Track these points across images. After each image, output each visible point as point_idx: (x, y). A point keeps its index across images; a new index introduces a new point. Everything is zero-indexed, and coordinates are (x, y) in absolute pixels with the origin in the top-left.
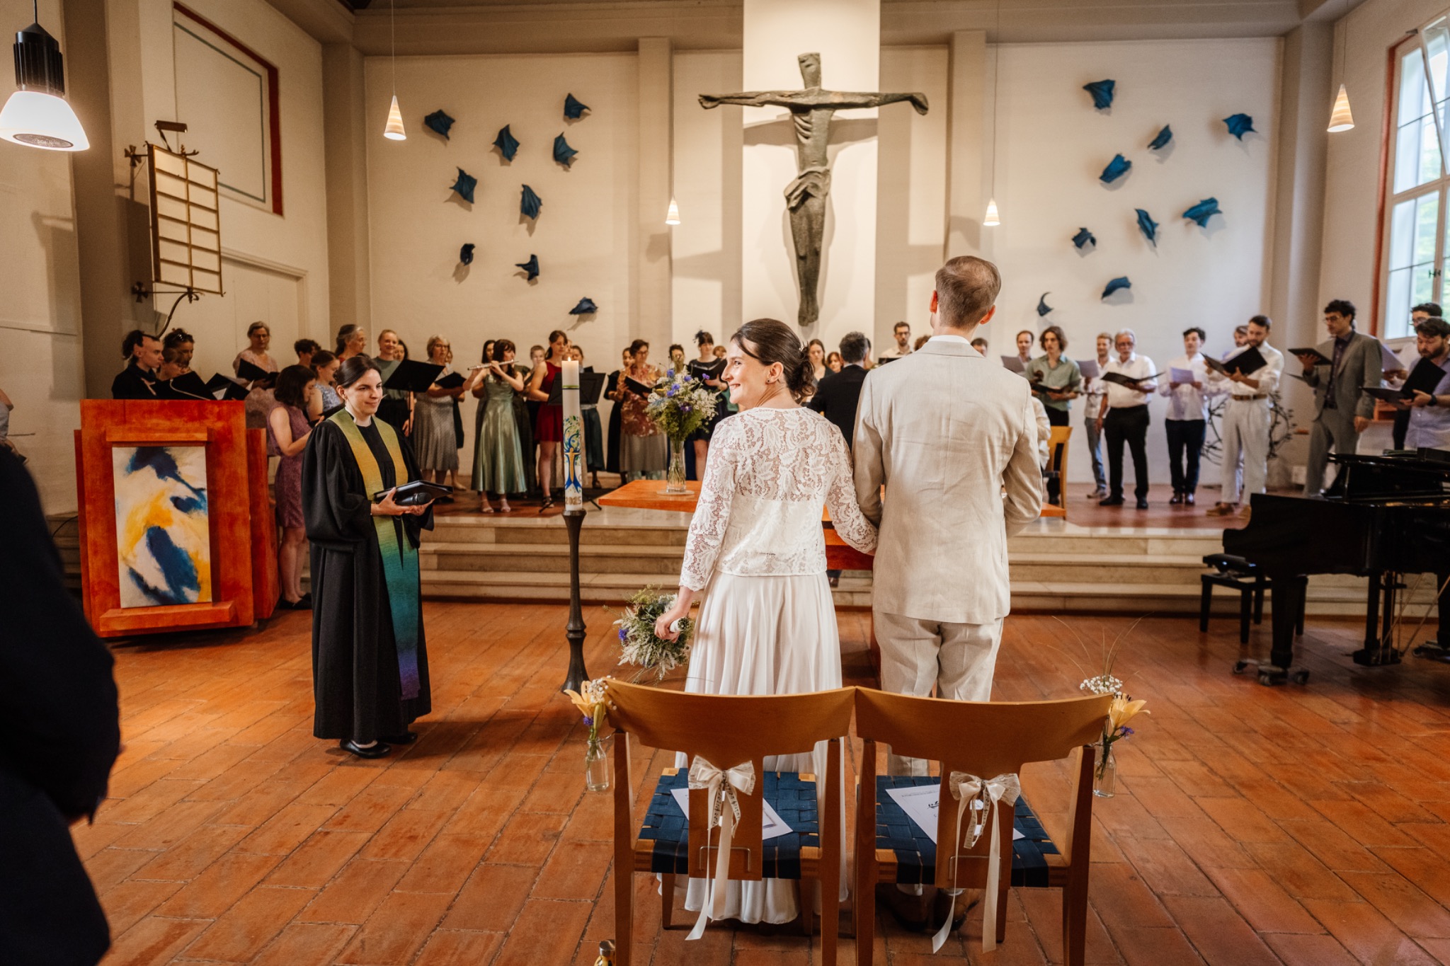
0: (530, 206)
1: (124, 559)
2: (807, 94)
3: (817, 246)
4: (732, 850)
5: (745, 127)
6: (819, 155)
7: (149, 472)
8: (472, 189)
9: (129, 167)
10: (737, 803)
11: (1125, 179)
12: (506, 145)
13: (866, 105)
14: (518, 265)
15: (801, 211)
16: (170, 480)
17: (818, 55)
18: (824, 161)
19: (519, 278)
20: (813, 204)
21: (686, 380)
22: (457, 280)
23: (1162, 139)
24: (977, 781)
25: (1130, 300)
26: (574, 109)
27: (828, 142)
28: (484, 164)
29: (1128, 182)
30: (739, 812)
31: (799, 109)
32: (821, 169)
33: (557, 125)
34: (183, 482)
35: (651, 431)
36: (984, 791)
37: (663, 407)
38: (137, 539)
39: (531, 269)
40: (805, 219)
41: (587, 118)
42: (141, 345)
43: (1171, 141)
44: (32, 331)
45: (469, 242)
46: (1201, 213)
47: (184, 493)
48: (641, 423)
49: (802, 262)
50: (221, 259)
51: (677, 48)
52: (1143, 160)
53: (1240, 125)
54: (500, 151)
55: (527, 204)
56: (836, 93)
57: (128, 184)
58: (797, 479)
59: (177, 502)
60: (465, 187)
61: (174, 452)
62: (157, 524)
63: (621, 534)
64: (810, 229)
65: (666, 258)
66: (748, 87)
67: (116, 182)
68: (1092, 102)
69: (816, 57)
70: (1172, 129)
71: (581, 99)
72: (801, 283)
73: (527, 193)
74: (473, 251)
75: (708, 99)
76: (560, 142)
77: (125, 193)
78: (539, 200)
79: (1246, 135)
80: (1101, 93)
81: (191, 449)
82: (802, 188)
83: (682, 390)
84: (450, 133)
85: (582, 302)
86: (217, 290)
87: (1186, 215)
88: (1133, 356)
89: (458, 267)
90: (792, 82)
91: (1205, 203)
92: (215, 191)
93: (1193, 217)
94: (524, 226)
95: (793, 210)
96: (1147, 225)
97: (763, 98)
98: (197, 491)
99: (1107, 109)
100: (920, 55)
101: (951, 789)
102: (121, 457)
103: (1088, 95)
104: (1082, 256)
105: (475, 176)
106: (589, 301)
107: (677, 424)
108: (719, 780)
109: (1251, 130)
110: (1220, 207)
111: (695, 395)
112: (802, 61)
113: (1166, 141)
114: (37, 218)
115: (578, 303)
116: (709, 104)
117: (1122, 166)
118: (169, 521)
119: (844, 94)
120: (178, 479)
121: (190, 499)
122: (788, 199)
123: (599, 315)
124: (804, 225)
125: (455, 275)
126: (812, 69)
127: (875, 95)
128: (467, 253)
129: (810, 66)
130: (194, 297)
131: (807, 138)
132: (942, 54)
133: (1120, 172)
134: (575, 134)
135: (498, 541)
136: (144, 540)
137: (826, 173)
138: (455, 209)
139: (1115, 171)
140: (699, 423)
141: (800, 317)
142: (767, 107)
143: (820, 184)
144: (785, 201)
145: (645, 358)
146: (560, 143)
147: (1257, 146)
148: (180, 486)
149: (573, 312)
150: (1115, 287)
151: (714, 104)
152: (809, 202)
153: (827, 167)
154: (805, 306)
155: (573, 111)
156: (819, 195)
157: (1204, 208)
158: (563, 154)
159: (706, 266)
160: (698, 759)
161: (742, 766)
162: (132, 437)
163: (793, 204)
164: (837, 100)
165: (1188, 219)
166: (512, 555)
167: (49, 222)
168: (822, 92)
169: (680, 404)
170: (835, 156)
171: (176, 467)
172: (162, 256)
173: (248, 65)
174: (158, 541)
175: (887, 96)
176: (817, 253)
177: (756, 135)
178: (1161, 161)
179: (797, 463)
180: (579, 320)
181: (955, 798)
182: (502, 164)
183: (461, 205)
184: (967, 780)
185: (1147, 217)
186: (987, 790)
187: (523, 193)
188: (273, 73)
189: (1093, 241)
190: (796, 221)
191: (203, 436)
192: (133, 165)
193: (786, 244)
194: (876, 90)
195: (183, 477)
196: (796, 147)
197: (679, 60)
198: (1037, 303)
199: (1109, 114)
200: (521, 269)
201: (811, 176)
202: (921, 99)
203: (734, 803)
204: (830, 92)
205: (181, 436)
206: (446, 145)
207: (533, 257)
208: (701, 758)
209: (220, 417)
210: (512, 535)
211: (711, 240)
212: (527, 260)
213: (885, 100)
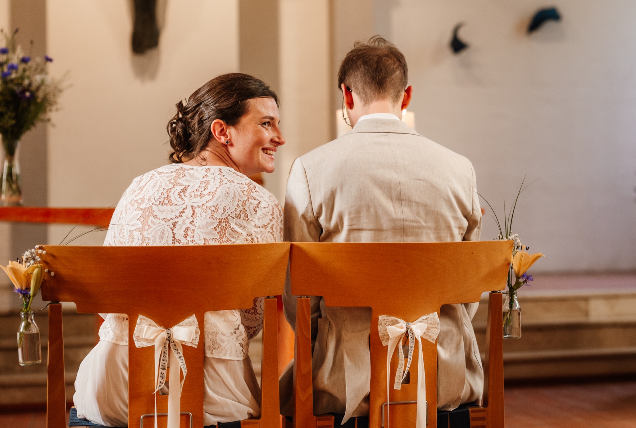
4: (181, 415)
10: (183, 358)
24: (403, 323)
30: (185, 366)
36: (409, 331)
58: (176, 237)
101: (380, 334)
107: (13, 115)
108: (164, 338)
160: (141, 319)
161: (186, 321)
169: (17, 89)
179: (180, 220)
181: (384, 343)
184: (394, 323)
186: (411, 330)
203: (180, 357)
208: (145, 318)
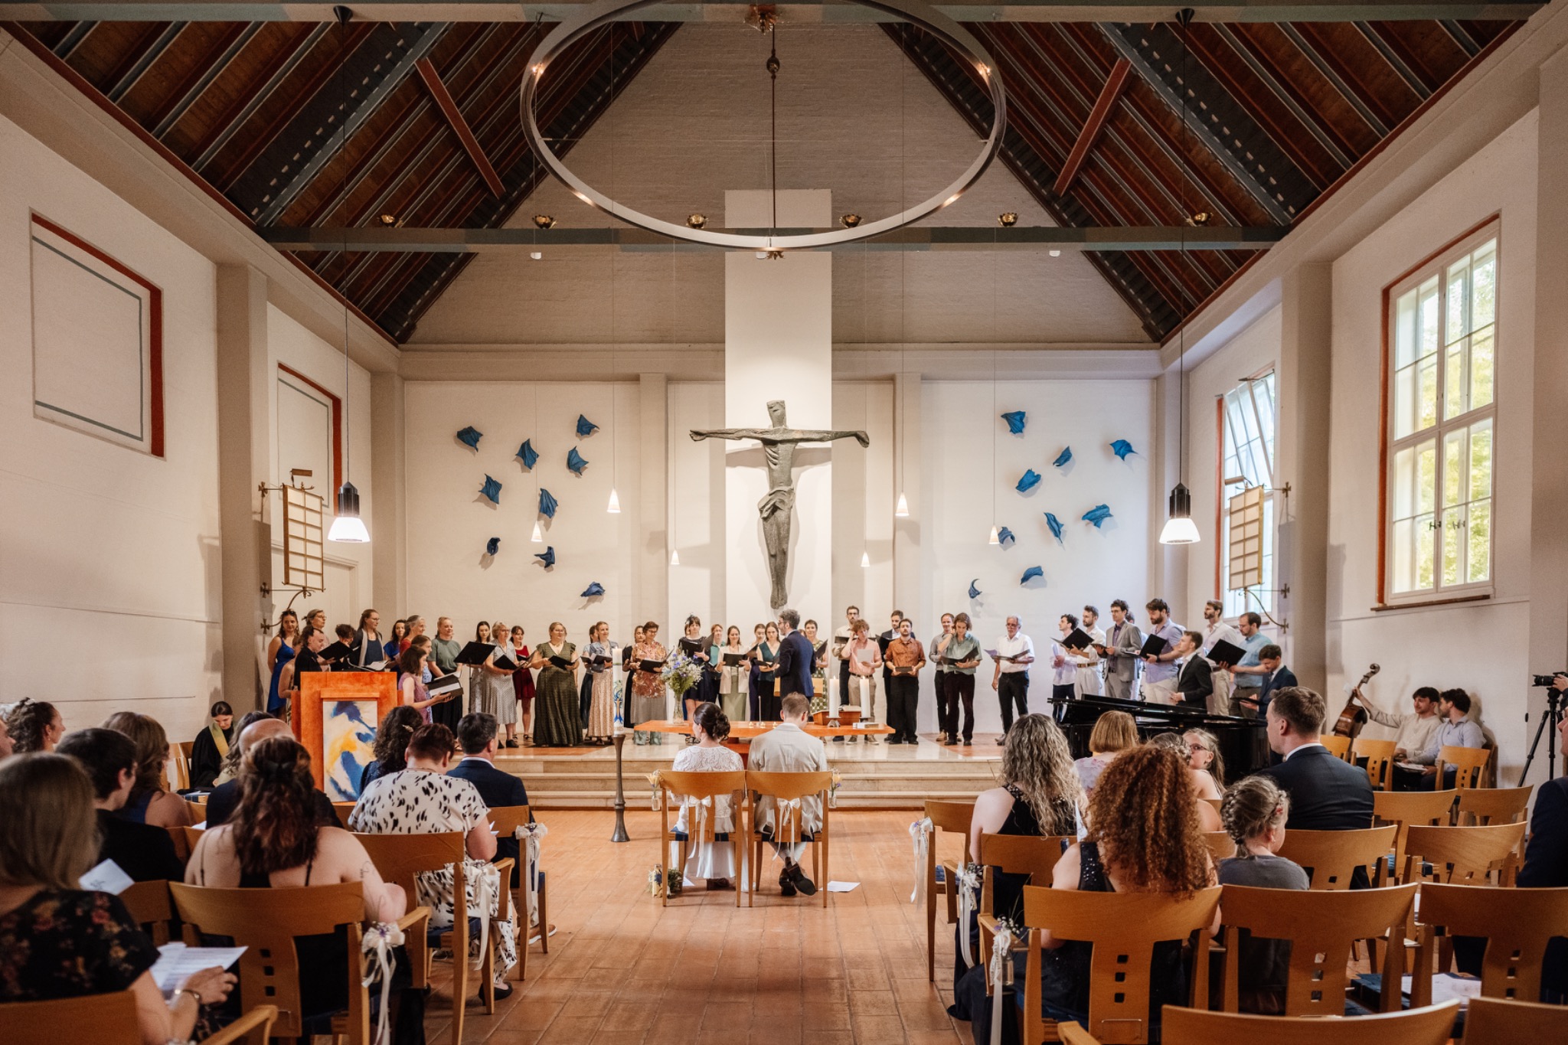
0: (547, 506)
1: (328, 772)
2: (775, 432)
3: (784, 547)
5: (727, 452)
6: (785, 478)
7: (344, 717)
8: (497, 493)
9: (260, 498)
11: (1038, 488)
12: (527, 455)
13: (821, 440)
14: (537, 555)
15: (771, 520)
16: (356, 722)
17: (783, 402)
18: (789, 482)
19: (537, 565)
20: (780, 515)
21: (684, 659)
22: (482, 567)
23: (1064, 458)
25: (1044, 585)
26: (585, 428)
27: (792, 465)
28: (508, 471)
29: (1039, 491)
31: (769, 443)
32: (786, 488)
33: (572, 441)
34: (363, 723)
35: (656, 694)
37: (670, 675)
38: (335, 759)
39: (548, 559)
40: (774, 527)
41: (596, 435)
42: (312, 635)
43: (1071, 459)
44: (197, 621)
45: (495, 536)
46: (1097, 516)
47: (364, 730)
48: (649, 687)
49: (773, 559)
50: (323, 562)
51: (670, 380)
52: (1050, 475)
53: (1123, 448)
54: (522, 461)
55: (545, 505)
56: (797, 431)
57: (260, 510)
59: (359, 736)
60: (491, 490)
61: (358, 704)
62: (347, 750)
63: (635, 765)
64: (779, 534)
65: (664, 551)
66: (729, 425)
67: (253, 510)
68: (1009, 429)
69: (782, 404)
70: (1072, 450)
71: (591, 419)
72: (772, 576)
73: (544, 494)
74: (499, 544)
75: (697, 433)
76: (574, 455)
77: (257, 517)
78: (556, 502)
79: (1128, 456)
80: (1016, 421)
81: (369, 703)
82: (772, 503)
83: (681, 665)
84: (478, 445)
85: (591, 586)
86: (320, 587)
87: (1084, 518)
88: (1018, 635)
89: (484, 556)
90: (764, 423)
91: (1099, 508)
92: (320, 513)
93: (1091, 520)
94: (542, 522)
95: (765, 519)
96: (1054, 525)
97: (741, 434)
98: (372, 729)
99: (1020, 434)
100: (871, 388)
102: (328, 707)
103: (1005, 421)
104: (1005, 549)
105: (500, 482)
106: (598, 585)
107: (679, 685)
109: (1132, 451)
110: (1111, 512)
111: (689, 668)
112: (770, 408)
113: (1067, 460)
114: (200, 538)
115: (588, 587)
116: (698, 438)
117: (1032, 479)
118: (354, 748)
119: (803, 432)
120: (360, 721)
121: (368, 735)
122: (761, 511)
123: (605, 596)
124: (774, 531)
125: (481, 563)
126: (778, 413)
127: (828, 432)
128: (493, 545)
129: (777, 412)
130: (308, 594)
131: (775, 464)
132: (889, 387)
133: (1032, 484)
134: (586, 447)
135: (545, 772)
136: (339, 760)
137: (791, 492)
138: (483, 509)
139: (1028, 482)
140: (692, 684)
141: (772, 602)
142: (744, 439)
143: (786, 500)
144: (759, 512)
145: (654, 636)
146: (573, 453)
147: (1138, 465)
148: (362, 725)
149: (584, 594)
150: (1030, 575)
151: (702, 437)
152: (778, 513)
153: (792, 487)
154: (776, 593)
155: (584, 429)
156: (785, 508)
157: (1098, 513)
158: (575, 464)
159: (694, 557)
162: (336, 695)
163: (765, 515)
164: (798, 436)
165: (1087, 521)
166: (559, 779)
167: (206, 541)
168: (786, 431)
169: (681, 673)
170: (798, 477)
171: (359, 714)
172: (291, 565)
173: (319, 399)
174: (348, 759)
175: (837, 433)
176: (784, 553)
177: (735, 459)
178: (1065, 475)
180: (589, 601)
182: (523, 471)
183: (487, 505)
185: (1055, 520)
187: (542, 496)
188: (337, 403)
189: (1013, 538)
190: (768, 527)
191: (377, 695)
192: (263, 496)
193: (760, 545)
194: (830, 429)
195: (363, 720)
196: (767, 469)
197: (671, 387)
198: (969, 586)
199: (1022, 437)
200: (539, 559)
201: (779, 494)
202: (863, 436)
204: (793, 431)
205: (364, 695)
206: (474, 454)
207: (550, 548)
209: (382, 682)
210: (555, 767)
211: (701, 535)
212: (545, 551)
213: (837, 436)
